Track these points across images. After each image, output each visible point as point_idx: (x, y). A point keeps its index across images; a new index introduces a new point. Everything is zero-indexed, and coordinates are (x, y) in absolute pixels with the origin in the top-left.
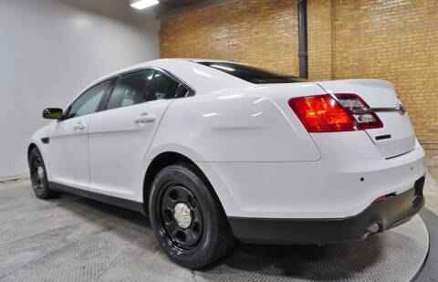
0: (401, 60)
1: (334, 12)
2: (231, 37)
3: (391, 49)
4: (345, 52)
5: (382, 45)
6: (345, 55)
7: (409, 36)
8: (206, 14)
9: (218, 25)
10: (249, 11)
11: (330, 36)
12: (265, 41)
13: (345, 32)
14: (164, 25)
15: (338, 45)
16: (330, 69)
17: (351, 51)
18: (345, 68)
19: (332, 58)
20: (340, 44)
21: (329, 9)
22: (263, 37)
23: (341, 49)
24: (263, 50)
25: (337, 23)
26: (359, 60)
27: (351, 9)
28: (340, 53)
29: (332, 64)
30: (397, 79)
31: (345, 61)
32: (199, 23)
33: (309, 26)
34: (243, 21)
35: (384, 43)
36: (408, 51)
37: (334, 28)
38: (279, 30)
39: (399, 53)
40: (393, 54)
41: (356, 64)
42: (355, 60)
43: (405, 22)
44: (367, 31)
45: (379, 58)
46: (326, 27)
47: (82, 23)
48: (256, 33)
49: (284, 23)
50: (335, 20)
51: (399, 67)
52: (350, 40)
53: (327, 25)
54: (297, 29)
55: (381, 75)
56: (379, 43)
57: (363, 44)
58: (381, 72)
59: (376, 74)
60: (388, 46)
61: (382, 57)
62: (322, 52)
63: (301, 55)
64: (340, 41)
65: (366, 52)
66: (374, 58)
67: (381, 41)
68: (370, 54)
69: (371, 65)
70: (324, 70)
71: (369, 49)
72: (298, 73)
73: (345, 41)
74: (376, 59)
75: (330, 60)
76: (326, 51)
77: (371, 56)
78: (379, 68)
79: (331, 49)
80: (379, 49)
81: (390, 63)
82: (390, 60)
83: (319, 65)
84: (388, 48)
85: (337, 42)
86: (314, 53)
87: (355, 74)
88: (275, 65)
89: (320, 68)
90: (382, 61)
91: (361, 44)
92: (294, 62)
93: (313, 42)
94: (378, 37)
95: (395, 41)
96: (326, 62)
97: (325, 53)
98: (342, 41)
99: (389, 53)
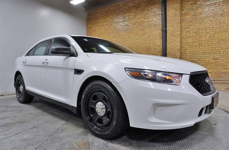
0: (220, 32)
1: (182, 6)
2: (125, 21)
3: (215, 26)
4: (188, 28)
5: (210, 24)
6: (188, 30)
7: (226, 18)
8: (111, 9)
9: (118, 14)
10: (134, 7)
11: (179, 19)
12: (143, 23)
13: (188, 17)
14: (89, 15)
15: (184, 24)
16: (179, 38)
17: (191, 27)
18: (188, 37)
19: (180, 32)
20: (185, 24)
21: (179, 4)
22: (142, 21)
23: (186, 26)
24: (142, 27)
25: (183, 12)
26: (196, 32)
27: (191, 4)
28: (185, 29)
29: (181, 35)
30: (218, 43)
31: (188, 34)
32: (108, 14)
33: (167, 14)
34: (131, 12)
36: (224, 27)
37: (182, 15)
38: (151, 16)
39: (220, 28)
40: (216, 29)
41: (195, 35)
42: (194, 33)
43: (223, 10)
44: (201, 16)
45: (208, 31)
46: (177, 14)
47: (45, 13)
48: (138, 18)
49: (154, 13)
50: (182, 10)
51: (220, 36)
52: (191, 22)
53: (178, 13)
54: (161, 16)
55: (209, 41)
56: (208, 23)
57: (199, 24)
58: (209, 39)
59: (206, 40)
60: (213, 24)
61: (210, 31)
62: (175, 28)
63: (163, 30)
64: (185, 22)
65: (201, 28)
66: (205, 31)
67: (209, 22)
68: (203, 29)
69: (203, 35)
70: (176, 38)
71: (202, 26)
72: (161, 40)
73: (188, 22)
74: (206, 32)
75: (179, 32)
76: (177, 28)
77: (203, 30)
78: (208, 37)
79: (180, 26)
80: (208, 26)
81: (214, 34)
82: (214, 32)
83: (173, 36)
84: (213, 26)
85: (183, 23)
86: (170, 29)
87: (194, 41)
88: (148, 36)
89: (174, 37)
90: (209, 33)
91: (197, 24)
92: (159, 34)
93: (170, 22)
94: (207, 19)
95: (217, 21)
96: (178, 34)
97: (177, 29)
98: (186, 22)
99: (214, 28)
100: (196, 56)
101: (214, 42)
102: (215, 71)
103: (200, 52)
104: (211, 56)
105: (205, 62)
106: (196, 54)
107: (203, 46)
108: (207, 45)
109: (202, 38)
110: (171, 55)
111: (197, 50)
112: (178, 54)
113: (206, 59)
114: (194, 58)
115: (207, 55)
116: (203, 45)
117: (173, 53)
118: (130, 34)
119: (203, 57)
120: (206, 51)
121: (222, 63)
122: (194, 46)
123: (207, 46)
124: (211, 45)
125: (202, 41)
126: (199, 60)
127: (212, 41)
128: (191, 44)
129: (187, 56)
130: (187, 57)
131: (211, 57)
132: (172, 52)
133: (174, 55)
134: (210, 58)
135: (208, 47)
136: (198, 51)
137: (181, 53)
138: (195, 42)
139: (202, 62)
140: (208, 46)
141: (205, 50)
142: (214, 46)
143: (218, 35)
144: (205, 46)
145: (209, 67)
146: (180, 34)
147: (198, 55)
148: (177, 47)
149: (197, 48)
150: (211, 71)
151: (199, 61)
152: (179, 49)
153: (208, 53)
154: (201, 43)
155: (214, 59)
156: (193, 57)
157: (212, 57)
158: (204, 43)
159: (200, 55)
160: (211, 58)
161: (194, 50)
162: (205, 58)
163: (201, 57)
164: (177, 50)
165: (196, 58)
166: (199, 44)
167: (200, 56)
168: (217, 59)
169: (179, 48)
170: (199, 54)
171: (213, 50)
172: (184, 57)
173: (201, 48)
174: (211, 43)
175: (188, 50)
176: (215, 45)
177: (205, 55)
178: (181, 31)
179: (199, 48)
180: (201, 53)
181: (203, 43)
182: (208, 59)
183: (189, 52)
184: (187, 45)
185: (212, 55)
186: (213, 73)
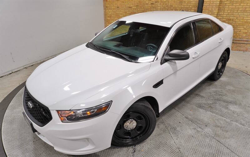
100: (234, 14)
103: (241, 9)
105: (243, 22)
106: (235, 11)
107: (245, 3)
110: (208, 11)
111: (237, 7)
112: (216, 10)
114: (232, 16)
115: (246, 14)
117: (210, 9)
119: (242, 16)
122: (234, 2)
126: (237, 19)
129: (225, 13)
130: (225, 15)
132: (209, 8)
133: (211, 12)
136: (239, 8)
137: (218, 10)
139: (240, 21)
141: (246, 8)
144: (247, 3)
145: (246, 27)
147: (237, 12)
148: (215, 2)
149: (238, 4)
150: (247, 31)
151: (237, 20)
152: (218, 5)
153: (248, 11)
156: (231, 15)
159: (239, 13)
161: (234, 7)
162: (244, 17)
163: (240, 15)
164: (216, 6)
165: (234, 17)
167: (240, 14)
170: (238, 12)
172: (221, 14)
173: (242, 4)
175: (227, 7)
177: (245, 14)
179: (240, 5)
180: (241, 11)
182: (247, 18)
183: (227, 9)
186: (248, 33)
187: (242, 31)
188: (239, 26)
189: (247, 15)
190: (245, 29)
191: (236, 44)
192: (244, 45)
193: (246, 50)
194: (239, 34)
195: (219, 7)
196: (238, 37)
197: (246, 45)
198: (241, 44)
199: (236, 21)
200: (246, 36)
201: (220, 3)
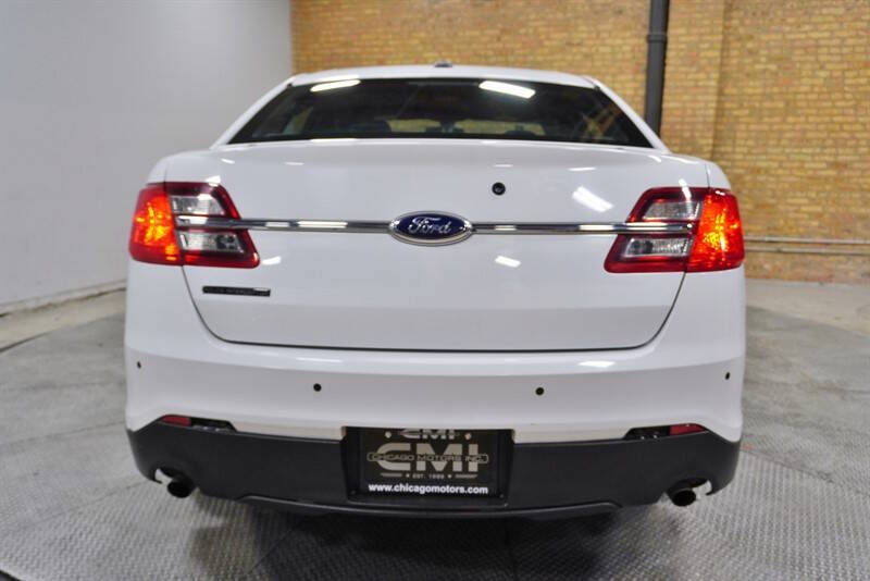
3: (850, 42)
4: (751, 38)
5: (832, 31)
6: (750, 45)
15: (735, 22)
16: (716, 75)
17: (764, 37)
18: (748, 75)
19: (722, 50)
20: (742, 21)
23: (742, 30)
24: (560, 15)
26: (780, 59)
28: (739, 40)
29: (722, 65)
30: (855, 108)
31: (748, 60)
35: (836, 26)
40: (853, 53)
41: (773, 67)
42: (770, 60)
45: (823, 58)
51: (863, 81)
52: (764, 14)
55: (822, 97)
56: (826, 27)
57: (791, 25)
58: (825, 90)
59: (812, 92)
60: (845, 34)
61: (829, 58)
62: (702, 35)
63: (652, 38)
64: (742, 13)
65: (798, 44)
66: (812, 58)
67: (830, 22)
68: (805, 48)
69: (804, 73)
70: (702, 76)
71: (803, 36)
72: (642, 77)
73: (754, 14)
74: (817, 61)
75: (717, 54)
76: (712, 33)
77: (807, 53)
78: (821, 81)
79: (720, 29)
80: (824, 38)
81: (844, 71)
82: (845, 66)
83: (692, 65)
84: (843, 39)
85: (734, 14)
86: (682, 35)
87: (768, 90)
88: (587, 56)
89: (694, 69)
90: (828, 66)
91: (787, 24)
92: (633, 51)
93: (683, 9)
94: (825, 11)
95: (859, 25)
96: (710, 59)
97: (709, 38)
98: (746, 13)
99: (845, 50)
100: (770, 150)
101: (839, 104)
102: (832, 210)
103: (789, 136)
104: (825, 154)
105: (801, 177)
106: (772, 142)
107: (799, 116)
108: (814, 111)
109: (801, 85)
110: (678, 142)
111: (775, 127)
112: (706, 138)
113: (807, 165)
114: (764, 157)
115: (810, 151)
116: (799, 112)
117: (687, 135)
118: (505, 38)
119: (797, 157)
120: (810, 135)
121: (861, 180)
122: (766, 113)
123: (812, 115)
124: (828, 111)
125: (799, 97)
126: (780, 167)
127: (833, 96)
128: (757, 105)
129: (738, 150)
130: (739, 153)
131: (822, 158)
132: (682, 130)
133: (689, 144)
134: (821, 162)
135: (818, 120)
136: (781, 132)
137: (715, 138)
138: (770, 97)
139: (791, 175)
140: (817, 115)
141: (804, 131)
142: (840, 119)
143: (858, 76)
144: (807, 116)
145: (813, 195)
146: (719, 60)
147: (778, 146)
148: (702, 112)
149: (777, 119)
150: (819, 209)
151: (780, 172)
152: (712, 119)
153: (814, 142)
154: (795, 101)
155: (835, 165)
156: (758, 154)
157: (827, 158)
158: (803, 104)
159: (784, 147)
160: (826, 162)
161: (765, 127)
162: (804, 162)
163: (788, 155)
164: (705, 123)
165: (771, 160)
166: (787, 103)
167: (787, 151)
168: (845, 165)
169: (709, 116)
170: (783, 142)
171: (833, 131)
172: (726, 153)
173: (791, 119)
174: (829, 104)
175: (743, 127)
176: (843, 115)
177: (804, 151)
178: (725, 47)
179: (784, 121)
180: (791, 140)
181: (799, 104)
182: (813, 165)
183: (744, 135)
184: (741, 107)
185: (827, 151)
186: (826, 216)
187: (804, 209)
188: (791, 194)
189: (813, 155)
190: (813, 202)
191: (789, 256)
192: (818, 258)
193: (830, 278)
194: (796, 220)
195: (716, 130)
196: (794, 231)
197: (823, 258)
198: (810, 258)
199: (778, 176)
200: (820, 227)
201: (717, 116)
